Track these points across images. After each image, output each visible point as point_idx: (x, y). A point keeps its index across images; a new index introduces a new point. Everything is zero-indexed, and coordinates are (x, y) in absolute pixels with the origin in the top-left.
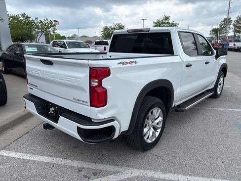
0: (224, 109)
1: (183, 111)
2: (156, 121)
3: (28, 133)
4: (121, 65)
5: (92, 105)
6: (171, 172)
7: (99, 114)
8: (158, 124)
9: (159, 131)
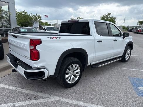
0: (126, 69)
1: (96, 68)
2: (76, 72)
3: (9, 74)
4: (49, 39)
5: (32, 59)
6: (77, 100)
7: (34, 64)
8: (77, 73)
9: (78, 77)
